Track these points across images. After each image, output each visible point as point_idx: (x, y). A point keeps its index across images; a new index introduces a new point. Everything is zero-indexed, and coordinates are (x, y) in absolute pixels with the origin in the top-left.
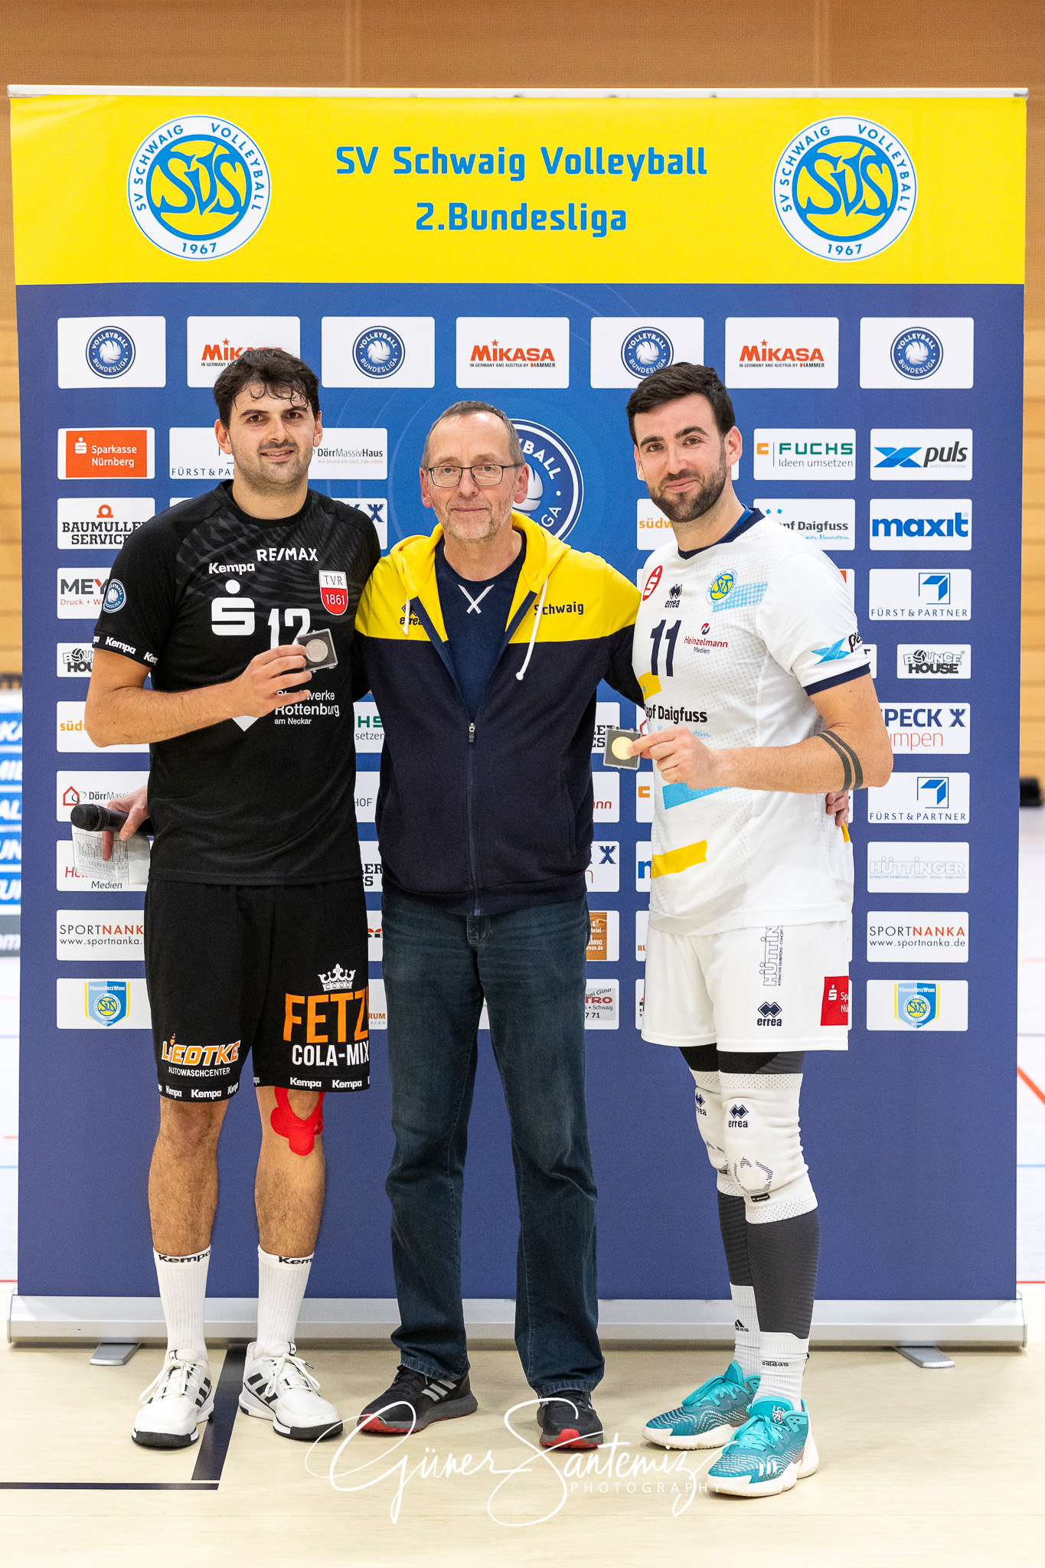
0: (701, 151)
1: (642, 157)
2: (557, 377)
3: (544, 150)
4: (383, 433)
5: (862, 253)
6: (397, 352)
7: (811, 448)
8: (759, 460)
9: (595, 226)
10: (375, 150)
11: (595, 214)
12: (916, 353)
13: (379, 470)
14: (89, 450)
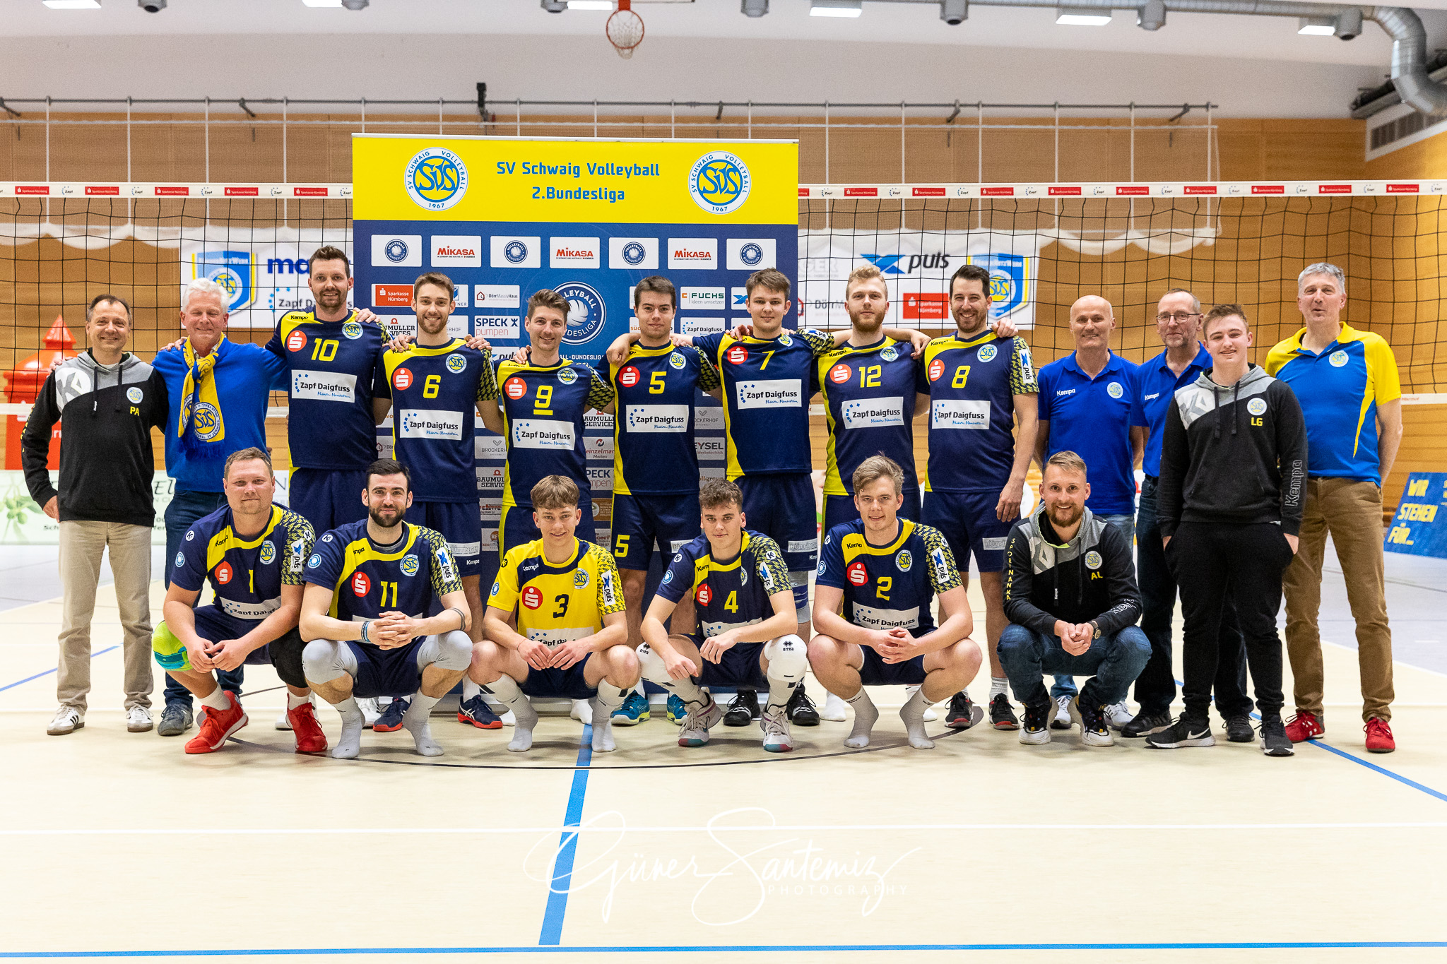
0: (657, 165)
1: (631, 168)
2: (595, 264)
3: (588, 164)
4: (518, 287)
5: (728, 210)
6: (524, 252)
7: (706, 296)
8: (682, 299)
9: (611, 198)
10: (514, 163)
11: (611, 192)
12: (751, 254)
13: (516, 304)
14: (387, 293)
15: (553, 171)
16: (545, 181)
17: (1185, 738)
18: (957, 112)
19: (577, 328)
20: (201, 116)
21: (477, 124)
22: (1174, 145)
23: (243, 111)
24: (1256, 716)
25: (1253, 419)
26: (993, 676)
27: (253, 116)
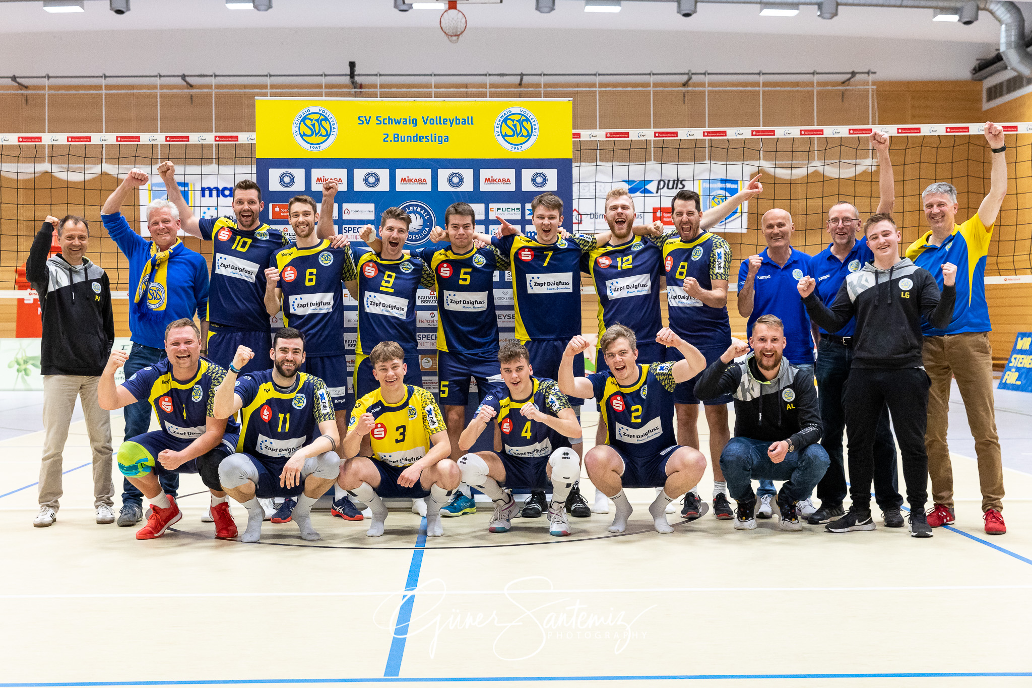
0: (472, 117)
1: (453, 119)
2: (428, 188)
3: (423, 117)
4: (373, 205)
5: (522, 149)
6: (377, 180)
7: (507, 210)
9: (439, 141)
10: (370, 117)
11: (439, 137)
12: (539, 180)
13: (372, 217)
14: (280, 210)
15: (398, 122)
16: (392, 129)
17: (854, 525)
18: (690, 79)
19: (415, 233)
20: (154, 87)
21: (349, 90)
22: (845, 100)
23: (185, 83)
24: (906, 509)
25: (902, 293)
26: (715, 480)
27: (191, 86)
